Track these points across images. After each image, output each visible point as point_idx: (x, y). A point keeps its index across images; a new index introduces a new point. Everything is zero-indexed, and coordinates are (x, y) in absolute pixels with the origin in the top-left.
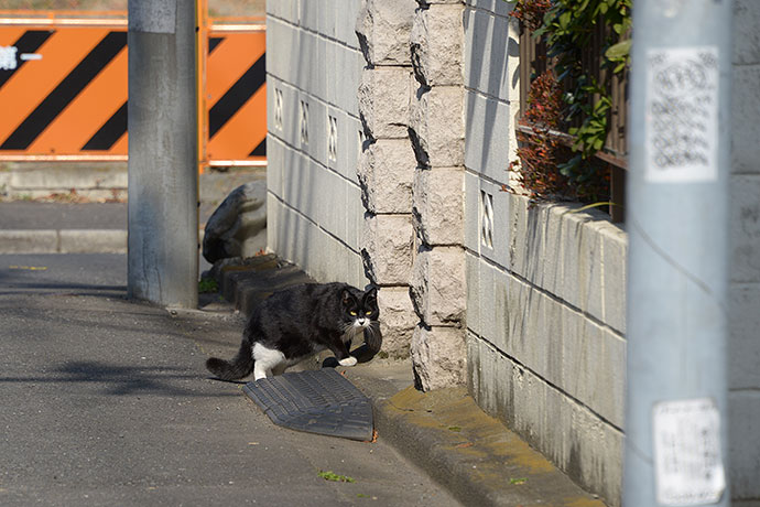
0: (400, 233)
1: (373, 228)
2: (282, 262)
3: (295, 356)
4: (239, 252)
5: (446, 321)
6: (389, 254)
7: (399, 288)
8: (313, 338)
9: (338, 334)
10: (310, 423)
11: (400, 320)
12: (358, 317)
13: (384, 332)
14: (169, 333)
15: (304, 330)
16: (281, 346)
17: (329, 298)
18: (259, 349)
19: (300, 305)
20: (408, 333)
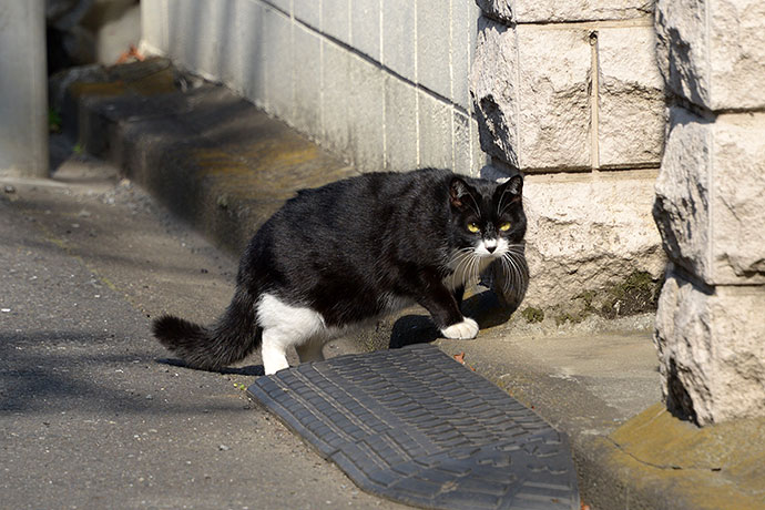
0: (567, 63)
1: (509, 54)
2: (187, 77)
3: (347, 320)
4: (89, 55)
5: (748, 274)
6: (543, 107)
7: (563, 176)
8: (386, 285)
9: (436, 273)
10: (445, 488)
11: (567, 243)
12: (484, 235)
13: (534, 267)
14: (27, 243)
15: (367, 270)
16: (320, 301)
17: (416, 202)
18: (271, 308)
19: (356, 218)
20: (583, 269)
